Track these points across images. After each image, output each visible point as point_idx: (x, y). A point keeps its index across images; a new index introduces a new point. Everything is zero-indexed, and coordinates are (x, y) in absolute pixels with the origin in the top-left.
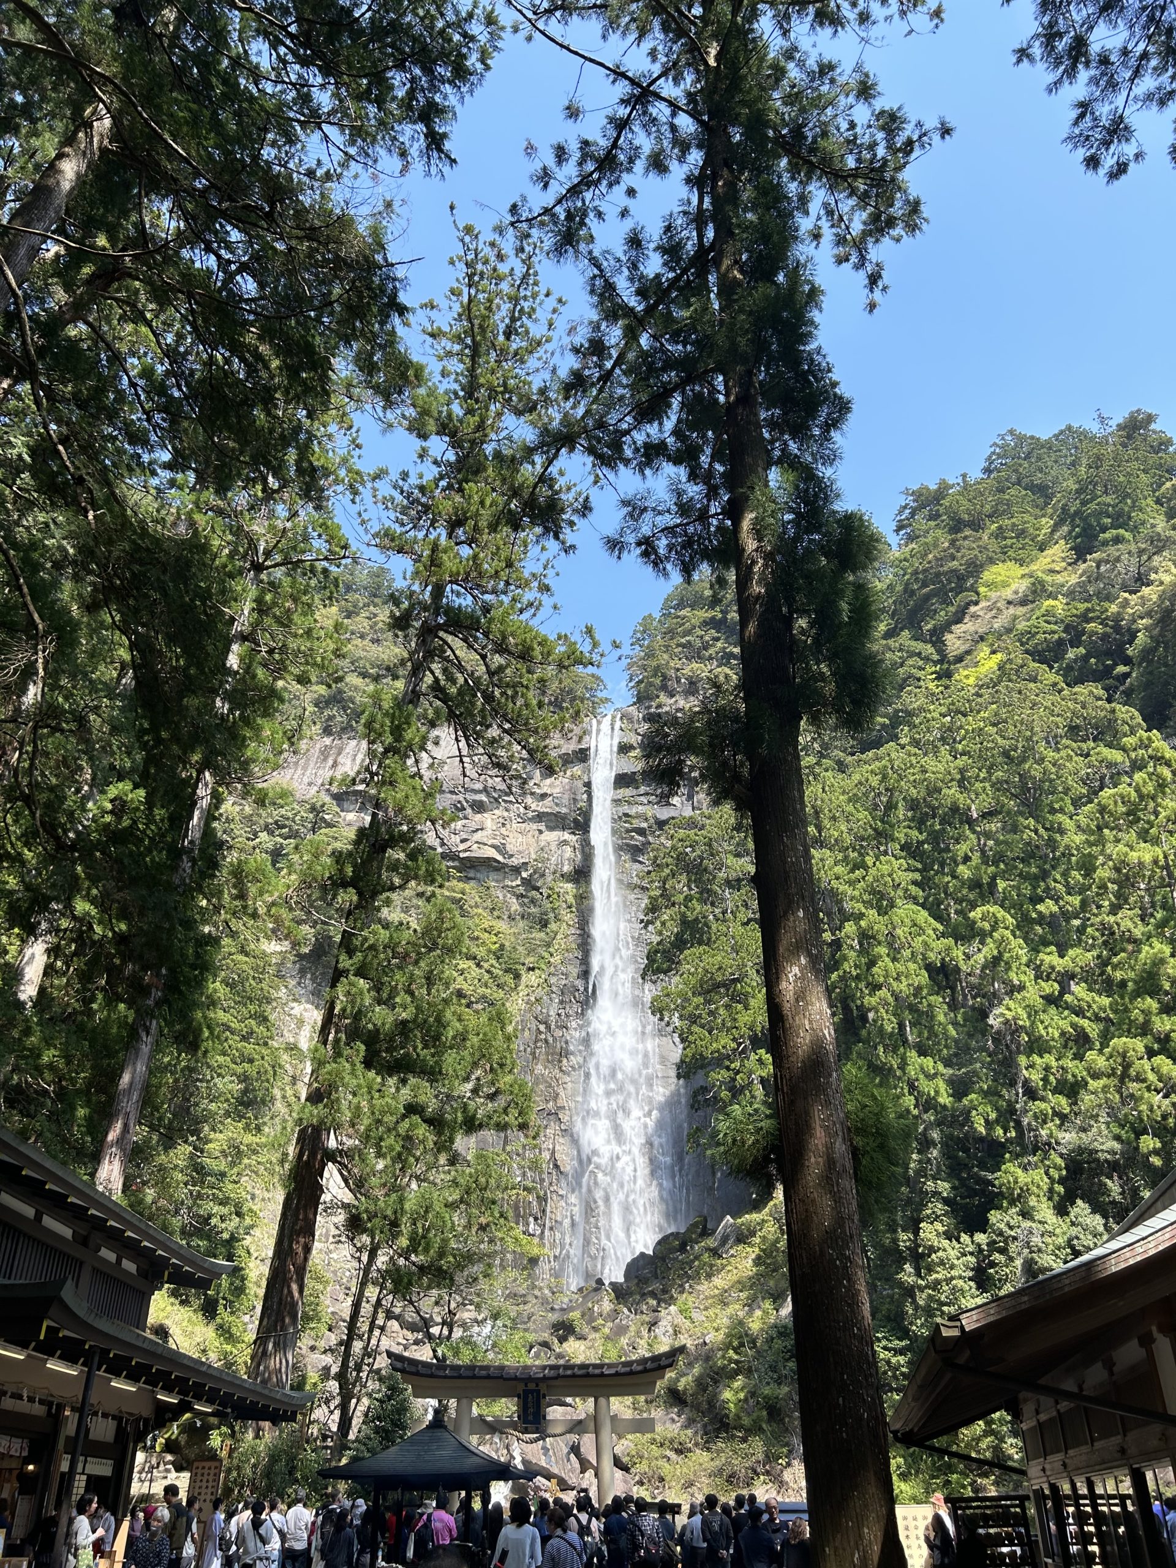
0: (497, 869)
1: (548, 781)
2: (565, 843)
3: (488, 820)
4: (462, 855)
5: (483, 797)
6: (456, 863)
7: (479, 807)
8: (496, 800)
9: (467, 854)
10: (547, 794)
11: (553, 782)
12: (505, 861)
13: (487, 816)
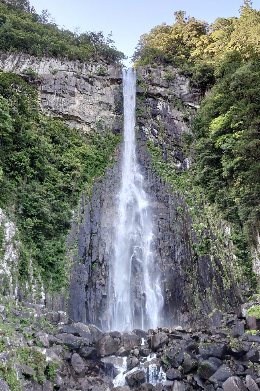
0: (79, 123)
1: (104, 89)
2: (111, 117)
3: (77, 101)
4: (65, 113)
5: (76, 90)
6: (61, 117)
7: (73, 94)
8: (81, 92)
9: (67, 113)
10: (104, 94)
11: (107, 90)
12: (84, 119)
13: (76, 98)
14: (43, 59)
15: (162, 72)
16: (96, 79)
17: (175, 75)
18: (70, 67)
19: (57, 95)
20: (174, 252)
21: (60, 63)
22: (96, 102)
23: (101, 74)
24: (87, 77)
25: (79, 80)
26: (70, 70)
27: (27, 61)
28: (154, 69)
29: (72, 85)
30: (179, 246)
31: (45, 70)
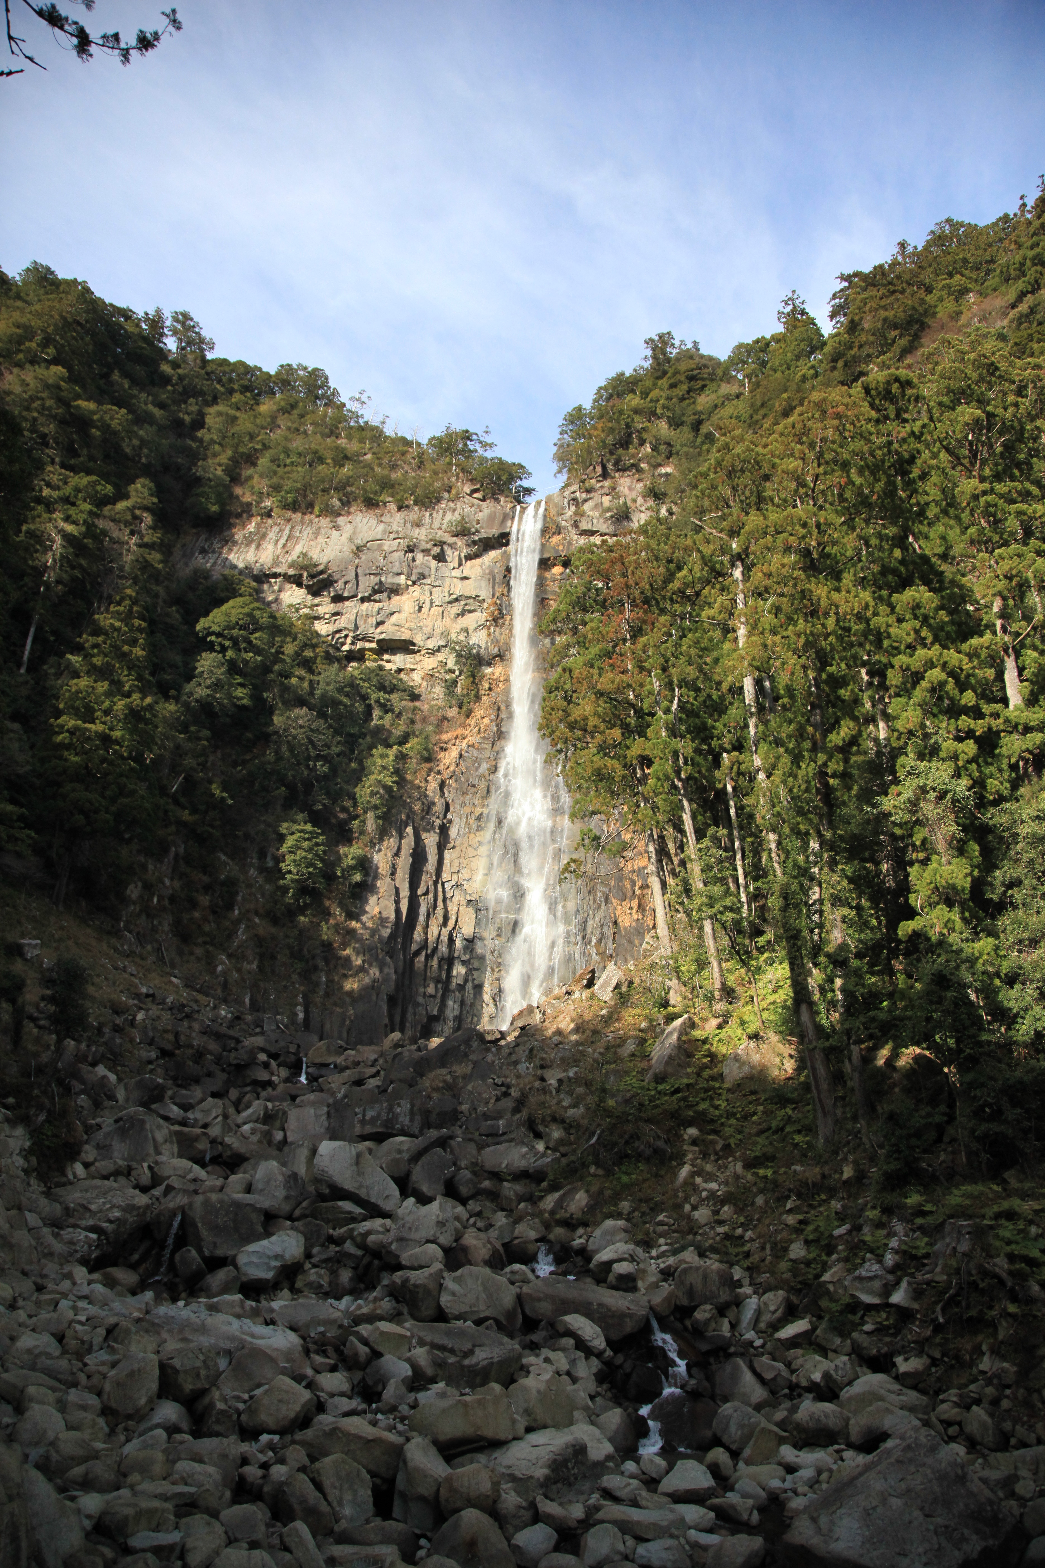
0: (413, 653)
1: (468, 565)
3: (405, 603)
4: (379, 637)
5: (403, 580)
6: (373, 645)
7: (398, 590)
9: (383, 636)
10: (466, 578)
11: (473, 567)
12: (421, 643)
13: (405, 597)
14: (341, 520)
15: (606, 501)
16: (450, 545)
17: (635, 501)
18: (395, 527)
19: (363, 600)
20: (585, 922)
21: (373, 522)
22: (447, 599)
23: (462, 531)
24: (429, 546)
25: (410, 555)
26: (392, 536)
27: (305, 533)
28: (584, 495)
29: (395, 570)
30: (599, 906)
31: (338, 548)
